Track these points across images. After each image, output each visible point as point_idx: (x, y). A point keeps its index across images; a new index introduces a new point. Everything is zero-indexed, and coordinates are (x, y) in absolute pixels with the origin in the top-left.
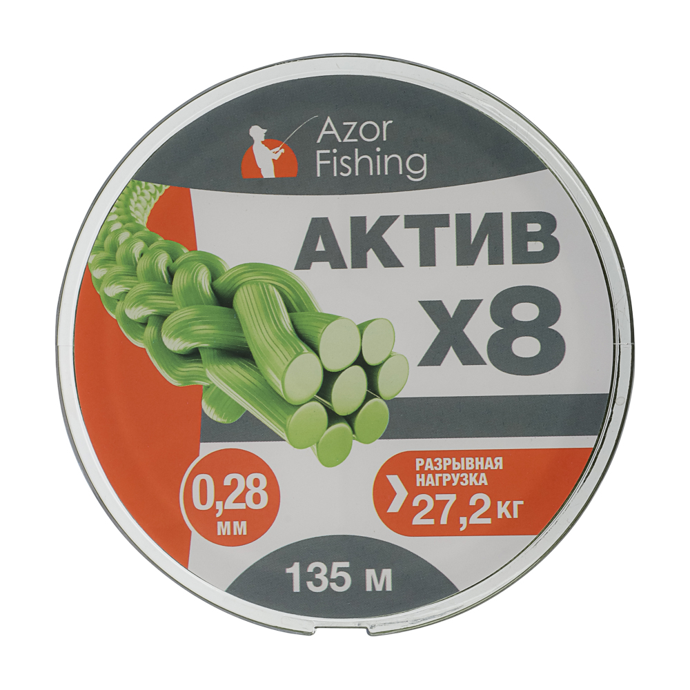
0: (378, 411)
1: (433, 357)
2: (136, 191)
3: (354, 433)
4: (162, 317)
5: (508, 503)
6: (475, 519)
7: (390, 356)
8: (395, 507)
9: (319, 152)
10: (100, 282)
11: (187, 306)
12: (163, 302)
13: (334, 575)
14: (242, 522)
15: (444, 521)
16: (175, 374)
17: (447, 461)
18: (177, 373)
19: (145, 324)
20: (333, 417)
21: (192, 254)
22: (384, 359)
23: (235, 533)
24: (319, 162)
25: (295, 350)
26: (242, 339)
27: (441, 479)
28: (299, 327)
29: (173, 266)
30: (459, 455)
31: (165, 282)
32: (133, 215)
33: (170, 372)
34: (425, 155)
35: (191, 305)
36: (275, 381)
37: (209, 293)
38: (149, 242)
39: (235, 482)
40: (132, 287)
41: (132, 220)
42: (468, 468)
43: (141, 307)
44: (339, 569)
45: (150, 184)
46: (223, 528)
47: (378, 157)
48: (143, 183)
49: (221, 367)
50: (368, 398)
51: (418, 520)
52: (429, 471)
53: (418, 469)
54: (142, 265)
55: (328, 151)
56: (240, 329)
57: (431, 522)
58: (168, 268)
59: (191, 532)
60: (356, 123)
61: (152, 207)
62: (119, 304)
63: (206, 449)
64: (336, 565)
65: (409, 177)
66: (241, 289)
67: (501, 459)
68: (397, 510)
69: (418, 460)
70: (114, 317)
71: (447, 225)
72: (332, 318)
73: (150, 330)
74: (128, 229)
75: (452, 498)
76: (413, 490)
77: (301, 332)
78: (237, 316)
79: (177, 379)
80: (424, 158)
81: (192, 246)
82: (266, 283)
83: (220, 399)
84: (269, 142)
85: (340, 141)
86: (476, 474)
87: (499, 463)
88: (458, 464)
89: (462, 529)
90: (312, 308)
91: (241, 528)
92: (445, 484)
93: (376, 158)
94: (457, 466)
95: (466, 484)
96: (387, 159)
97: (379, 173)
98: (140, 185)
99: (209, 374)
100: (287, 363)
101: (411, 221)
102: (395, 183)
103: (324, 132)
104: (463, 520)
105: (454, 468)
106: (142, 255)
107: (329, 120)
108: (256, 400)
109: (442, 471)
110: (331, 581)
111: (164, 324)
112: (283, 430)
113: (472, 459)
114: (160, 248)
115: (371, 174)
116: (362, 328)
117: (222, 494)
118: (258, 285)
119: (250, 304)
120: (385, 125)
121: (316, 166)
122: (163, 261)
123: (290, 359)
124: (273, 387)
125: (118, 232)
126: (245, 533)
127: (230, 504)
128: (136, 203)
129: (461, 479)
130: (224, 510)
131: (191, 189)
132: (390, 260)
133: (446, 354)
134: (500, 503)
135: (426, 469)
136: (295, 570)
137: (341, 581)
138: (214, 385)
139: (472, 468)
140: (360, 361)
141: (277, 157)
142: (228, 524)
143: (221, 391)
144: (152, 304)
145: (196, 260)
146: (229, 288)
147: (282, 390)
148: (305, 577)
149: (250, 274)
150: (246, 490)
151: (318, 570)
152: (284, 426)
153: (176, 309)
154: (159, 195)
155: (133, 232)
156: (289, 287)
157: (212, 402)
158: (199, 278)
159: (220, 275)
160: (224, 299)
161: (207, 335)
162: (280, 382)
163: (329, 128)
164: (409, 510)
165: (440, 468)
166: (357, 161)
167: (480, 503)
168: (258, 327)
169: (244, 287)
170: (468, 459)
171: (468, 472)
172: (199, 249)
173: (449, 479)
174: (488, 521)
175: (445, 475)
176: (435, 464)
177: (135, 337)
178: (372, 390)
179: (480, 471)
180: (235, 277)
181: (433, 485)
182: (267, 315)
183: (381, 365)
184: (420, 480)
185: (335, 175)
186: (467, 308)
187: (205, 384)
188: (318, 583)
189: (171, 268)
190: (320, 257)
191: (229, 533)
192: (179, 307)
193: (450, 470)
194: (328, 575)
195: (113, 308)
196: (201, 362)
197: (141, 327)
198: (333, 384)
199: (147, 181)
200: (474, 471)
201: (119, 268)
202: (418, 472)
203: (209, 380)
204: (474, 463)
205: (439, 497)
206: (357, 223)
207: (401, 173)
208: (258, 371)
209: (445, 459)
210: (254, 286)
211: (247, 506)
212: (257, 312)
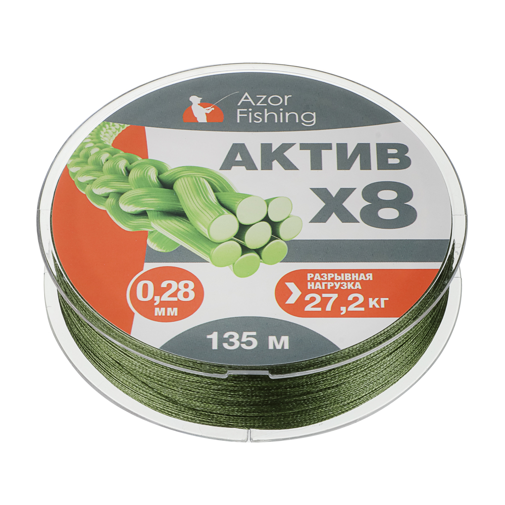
0: (279, 246)
1: (321, 217)
2: (105, 127)
3: (261, 258)
4: (120, 194)
5: (376, 299)
6: (352, 308)
7: (288, 217)
8: (292, 300)
9: (239, 110)
10: (75, 174)
11: (139, 188)
12: (122, 186)
13: (244, 339)
14: (174, 309)
15: (329, 308)
16: (128, 225)
17: (330, 276)
18: (129, 224)
19: (107, 197)
20: (245, 249)
21: (145, 160)
22: (284, 218)
23: (168, 315)
24: (239, 115)
25: (218, 212)
26: (179, 206)
27: (326, 285)
28: (221, 200)
29: (129, 167)
30: (339, 272)
31: (123, 175)
32: (102, 139)
33: (124, 223)
34: (315, 113)
35: (143, 187)
36: (204, 230)
37: (156, 181)
38: (112, 154)
39: (170, 286)
40: (99, 177)
41: (101, 142)
42: (346, 279)
43: (104, 188)
44: (248, 336)
45: (115, 124)
46: (158, 312)
47: (281, 113)
48: (111, 123)
49: (163, 221)
50: (272, 239)
51: (308, 308)
52: (318, 281)
53: (309, 279)
54: (107, 166)
55: (246, 110)
56: (178, 201)
57: (319, 309)
58: (126, 168)
59: (134, 314)
60: (265, 96)
61: (117, 135)
62: (88, 186)
63: (148, 266)
64: (245, 334)
65: (303, 124)
66: (179, 179)
67: (371, 274)
68: (293, 302)
69: (309, 275)
70: (84, 193)
71: (331, 149)
72: (246, 196)
73: (111, 200)
74: (98, 147)
75: (335, 296)
76: (305, 291)
77: (223, 203)
78: (176, 194)
79: (129, 227)
80: (314, 115)
81: (145, 155)
82: (198, 177)
83: (160, 238)
84: (203, 104)
85: (254, 104)
86: (353, 283)
87: (370, 277)
88: (339, 277)
89: (342, 314)
90: (232, 190)
91: (174, 312)
92: (329, 288)
93: (280, 114)
94: (338, 278)
95: (346, 288)
96: (287, 115)
97: (281, 121)
98: (109, 124)
99: (153, 224)
100: (212, 220)
101: (303, 146)
102: (293, 126)
103: (243, 100)
104: (343, 309)
105: (336, 279)
106: (107, 160)
107: (246, 94)
108: (188, 240)
109: (327, 281)
110: (241, 343)
111: (121, 197)
112: (208, 256)
113: (350, 275)
114: (120, 157)
115: (276, 121)
116: (268, 202)
117: (159, 291)
118: (192, 177)
119: (186, 187)
120: (286, 97)
121: (237, 117)
122: (122, 164)
123: (214, 217)
124: (201, 232)
125: (90, 148)
126: (176, 314)
127: (165, 297)
128: (105, 133)
129: (341, 285)
130: (160, 301)
131: (146, 127)
132: (288, 165)
133: (330, 216)
134: (371, 299)
135: (315, 279)
136: (214, 336)
137: (249, 343)
138: (157, 231)
139: (350, 279)
140: (267, 219)
141: (209, 112)
142: (163, 309)
143: (162, 234)
144: (114, 186)
145: (147, 164)
146: (170, 179)
147: (208, 235)
148: (221, 340)
149: (187, 172)
150: (178, 290)
151: (232, 337)
152: (209, 254)
153: (131, 189)
154: (122, 129)
155: (101, 148)
156: (215, 179)
157: (154, 240)
158: (149, 173)
159: (165, 172)
160: (167, 185)
161: (153, 203)
162: (206, 230)
163: (246, 97)
164: (301, 302)
165: (326, 279)
166: (266, 115)
167: (356, 299)
168: (191, 200)
169: (182, 179)
170: (346, 274)
171: (347, 282)
172: (150, 157)
173: (332, 285)
174: (363, 309)
175: (329, 283)
176: (322, 277)
177: (99, 204)
178: (275, 235)
179: (355, 281)
180: (175, 174)
181: (320, 288)
182: (198, 194)
183: (282, 221)
184: (310, 286)
185: (250, 121)
186: (345, 193)
187: (149, 230)
188: (232, 344)
189: (128, 168)
190: (238, 164)
191: (164, 315)
192: (133, 188)
193: (333, 280)
194: (240, 340)
195: (84, 188)
196: (148, 218)
197: (103, 199)
198: (246, 231)
199: (114, 122)
200: (351, 281)
201: (90, 167)
202: (309, 281)
203: (153, 228)
204: (351, 276)
205: (324, 295)
206: (266, 148)
207: (297, 121)
208: (191, 224)
209: (329, 274)
210: (189, 179)
211: (178, 299)
212: (191, 191)
